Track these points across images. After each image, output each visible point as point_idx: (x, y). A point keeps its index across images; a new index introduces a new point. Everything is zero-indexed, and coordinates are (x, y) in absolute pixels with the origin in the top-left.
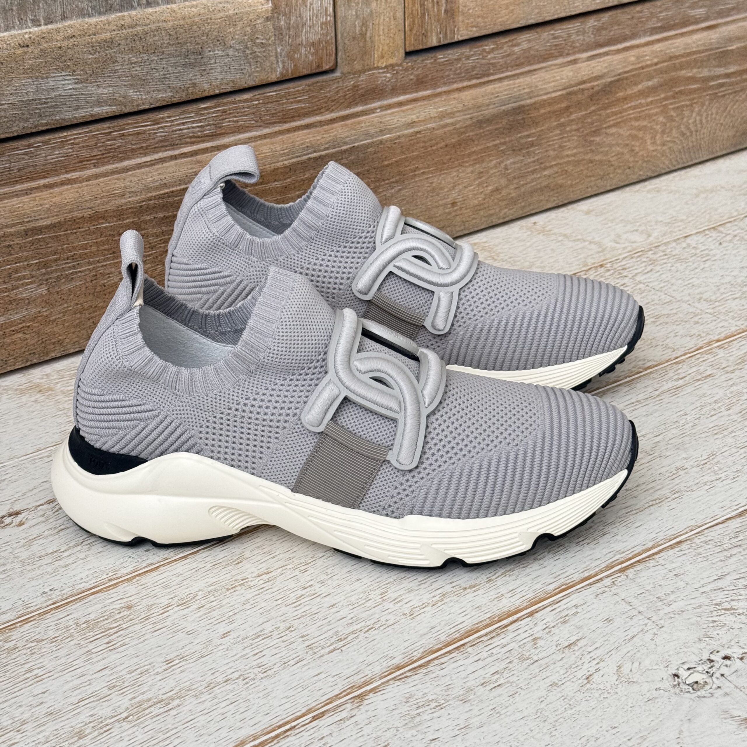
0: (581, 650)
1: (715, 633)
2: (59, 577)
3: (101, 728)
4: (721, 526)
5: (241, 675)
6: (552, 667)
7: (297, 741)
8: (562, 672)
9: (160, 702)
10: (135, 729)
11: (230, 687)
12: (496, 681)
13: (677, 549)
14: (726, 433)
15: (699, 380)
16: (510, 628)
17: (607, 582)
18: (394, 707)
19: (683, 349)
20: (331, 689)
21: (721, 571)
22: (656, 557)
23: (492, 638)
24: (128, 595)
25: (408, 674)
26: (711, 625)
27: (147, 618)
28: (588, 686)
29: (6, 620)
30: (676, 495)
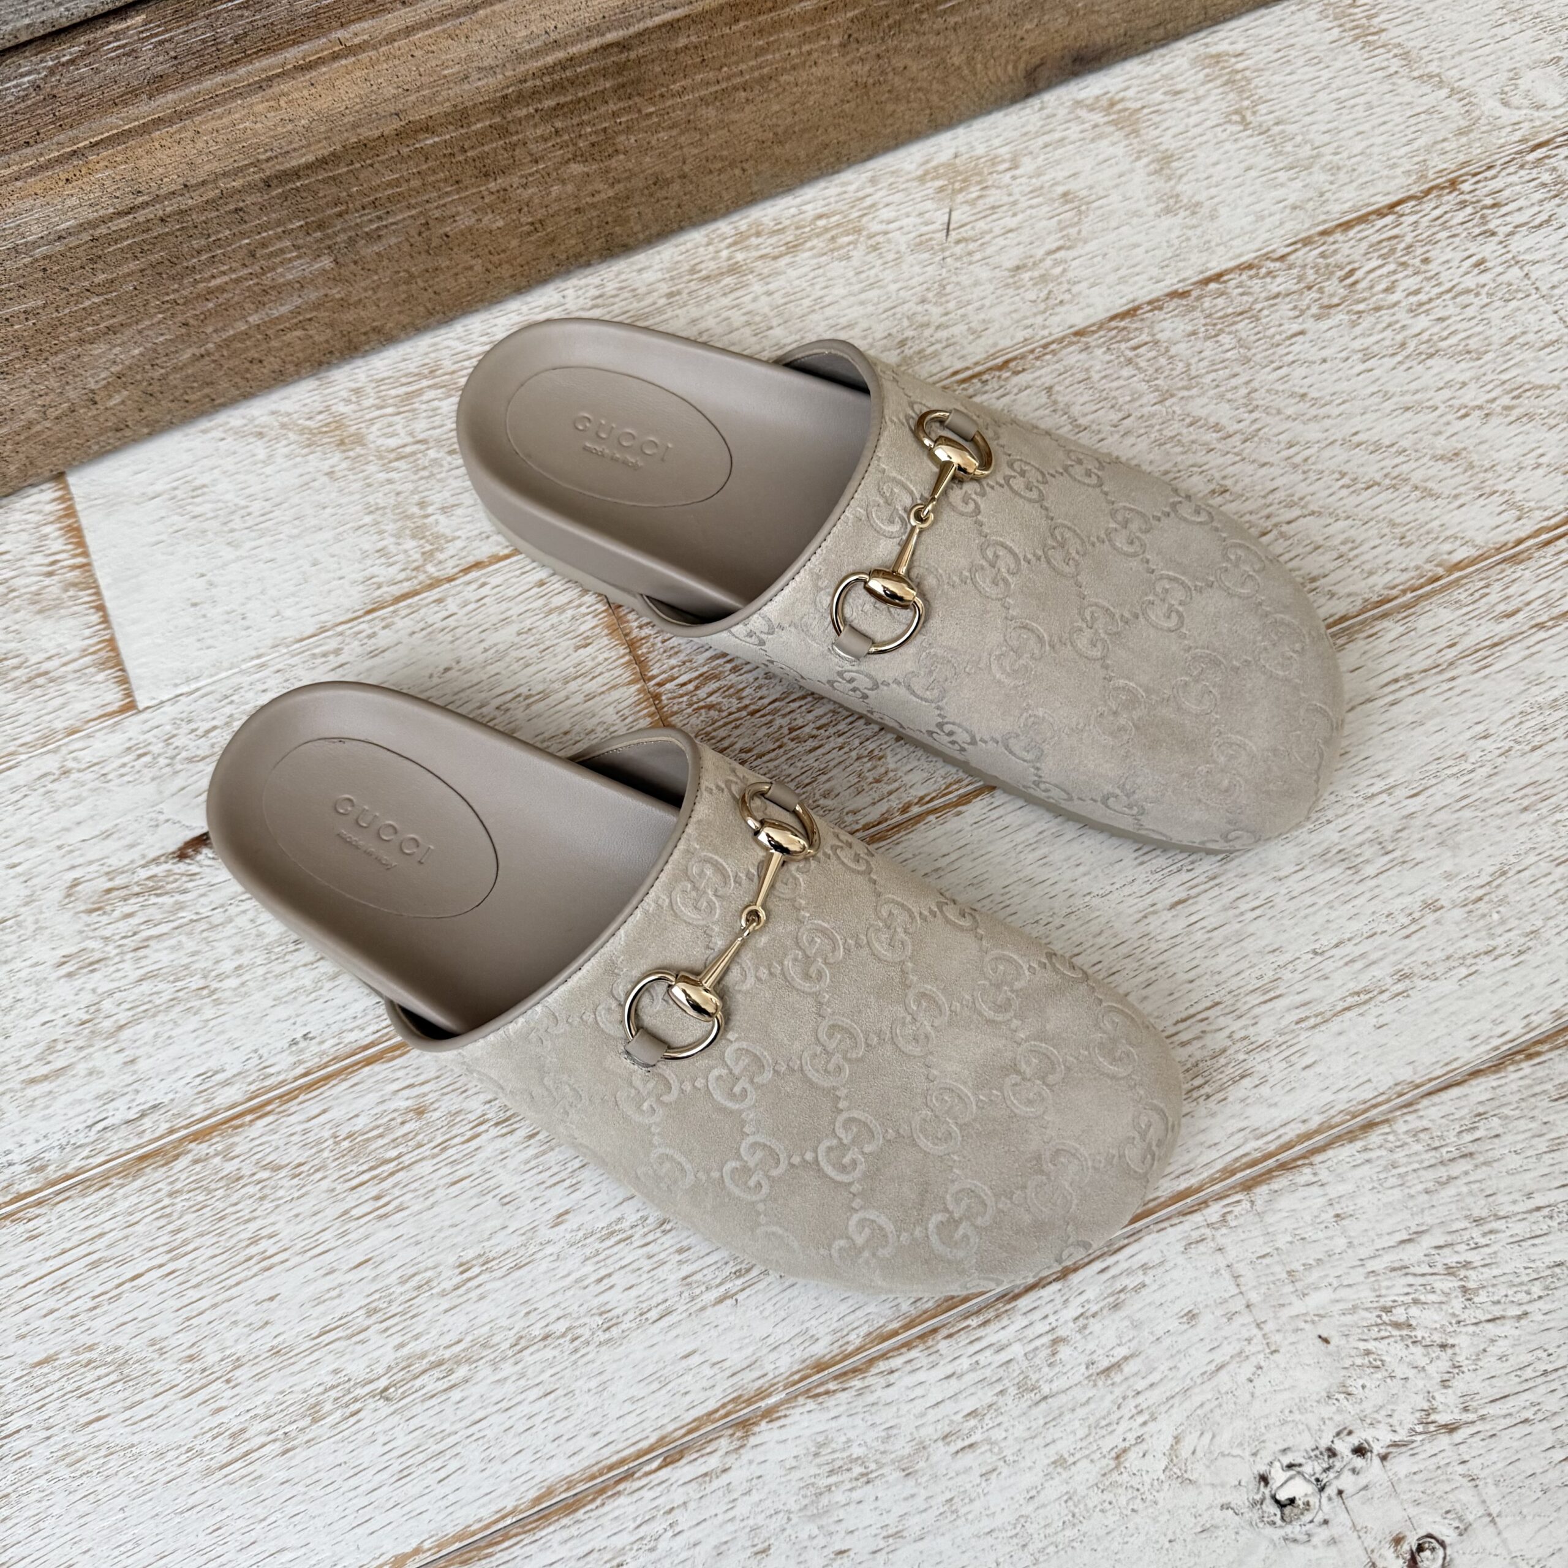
0: (1125, 1386)
1: (1360, 1382)
2: (318, 1005)
3: (347, 1406)
4: (1455, 1092)
5: (569, 1329)
6: (1068, 1417)
7: (632, 1509)
8: (1081, 1433)
9: (440, 1363)
10: (396, 1419)
11: (549, 1353)
12: (969, 1435)
13: (1359, 1144)
14: (1544, 808)
15: (1540, 626)
16: (1024, 1303)
17: (1214, 1211)
18: (794, 1464)
19: (1538, 515)
20: (702, 1396)
21: (1418, 1219)
22: (1317, 1158)
23: (985, 1323)
24: (422, 1078)
25: (832, 1386)
26: (1359, 1361)
27: (444, 1147)
28: (1115, 1474)
29: (229, 1102)
30: (1400, 987)
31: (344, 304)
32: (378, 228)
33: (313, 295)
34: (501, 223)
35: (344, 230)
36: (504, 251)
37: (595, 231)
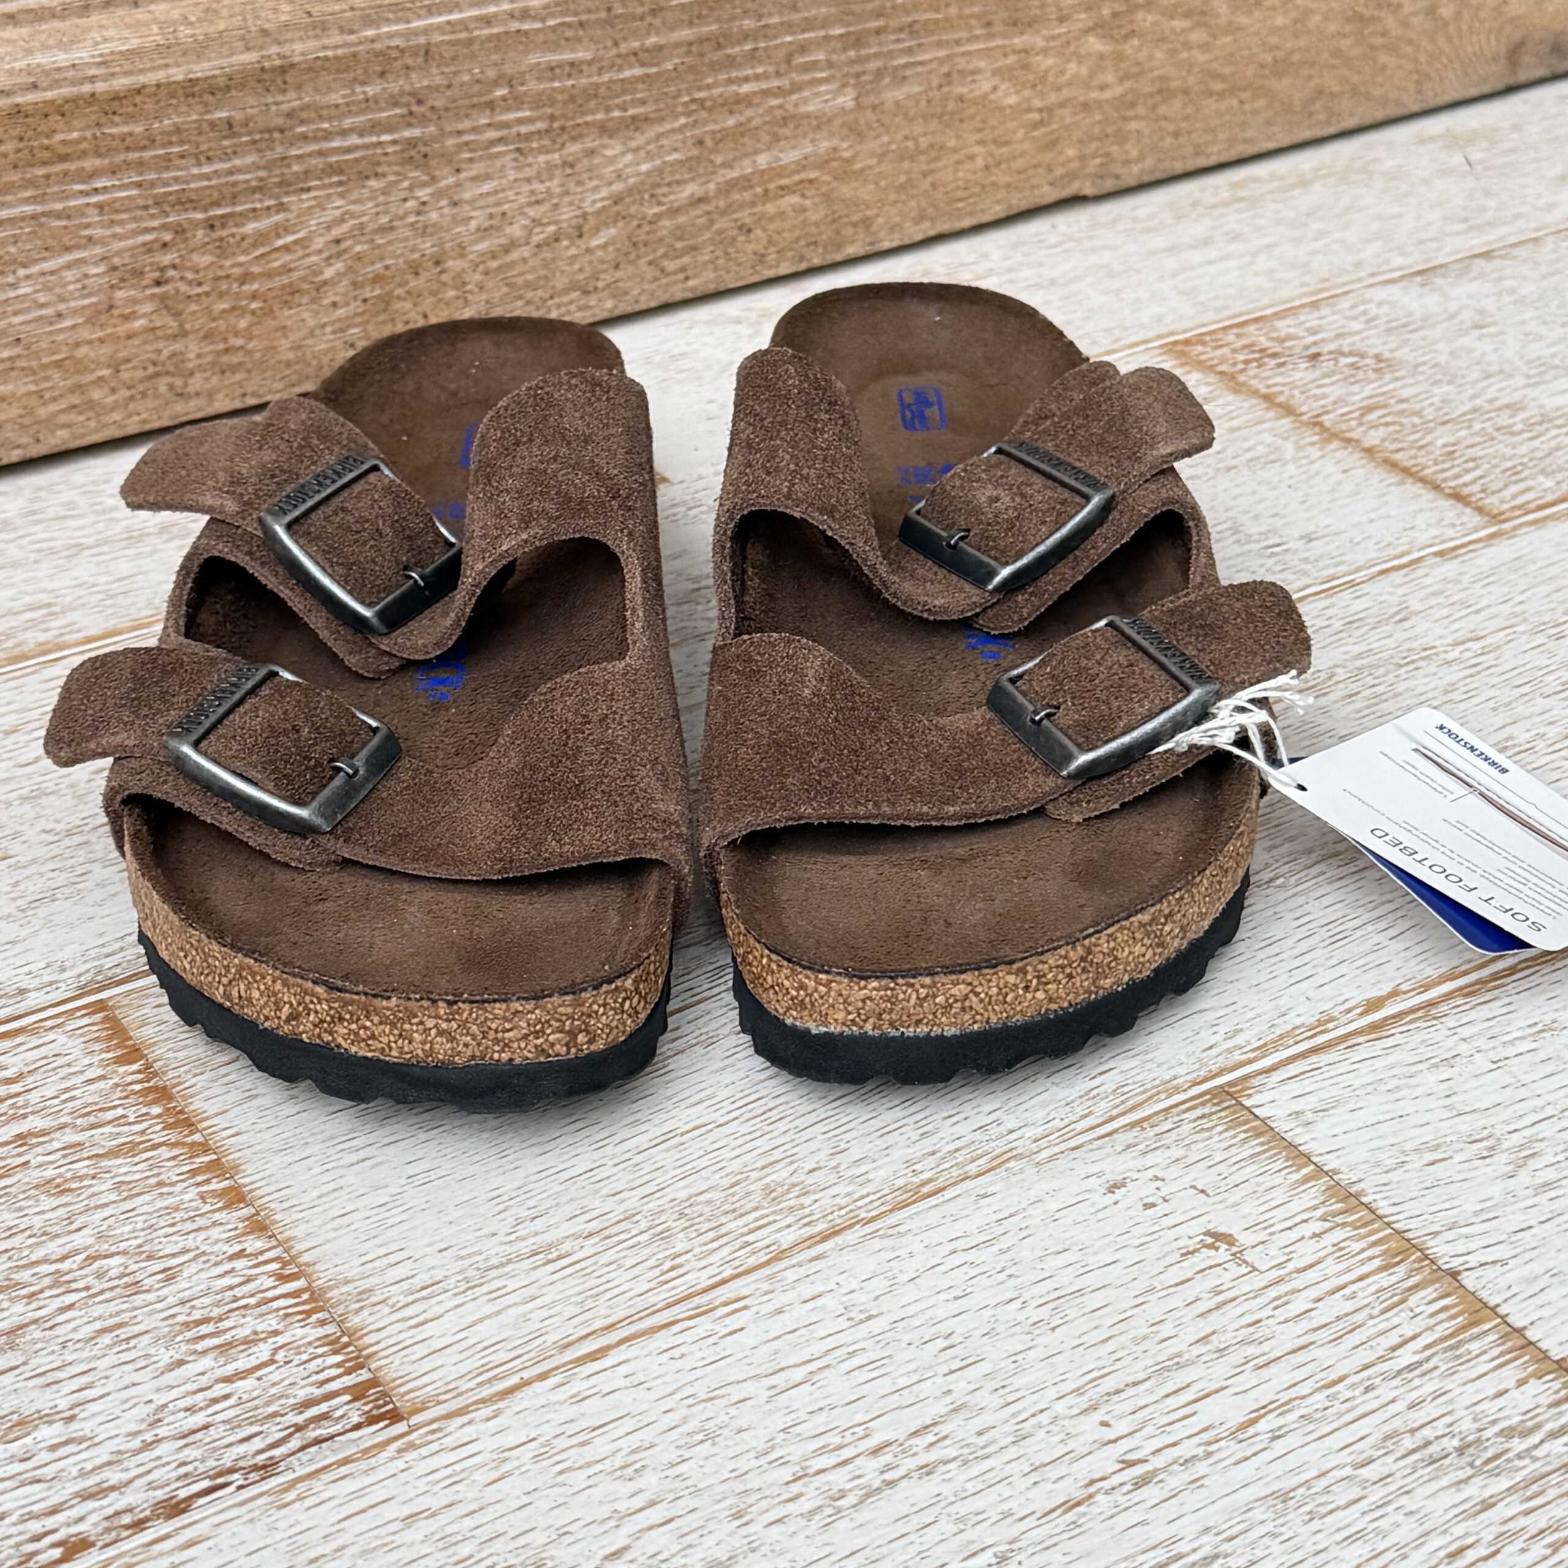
31: (847, 172)
32: (906, 66)
33: (825, 145)
34: (1012, 100)
35: (877, 55)
36: (1006, 143)
37: (1094, 145)
